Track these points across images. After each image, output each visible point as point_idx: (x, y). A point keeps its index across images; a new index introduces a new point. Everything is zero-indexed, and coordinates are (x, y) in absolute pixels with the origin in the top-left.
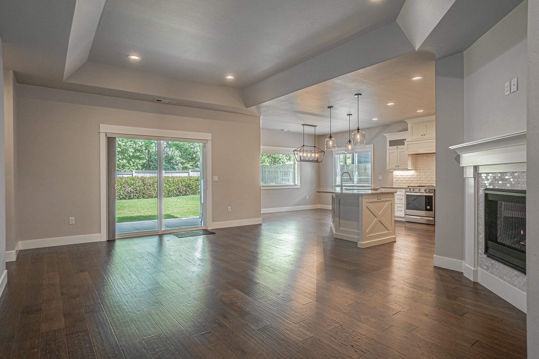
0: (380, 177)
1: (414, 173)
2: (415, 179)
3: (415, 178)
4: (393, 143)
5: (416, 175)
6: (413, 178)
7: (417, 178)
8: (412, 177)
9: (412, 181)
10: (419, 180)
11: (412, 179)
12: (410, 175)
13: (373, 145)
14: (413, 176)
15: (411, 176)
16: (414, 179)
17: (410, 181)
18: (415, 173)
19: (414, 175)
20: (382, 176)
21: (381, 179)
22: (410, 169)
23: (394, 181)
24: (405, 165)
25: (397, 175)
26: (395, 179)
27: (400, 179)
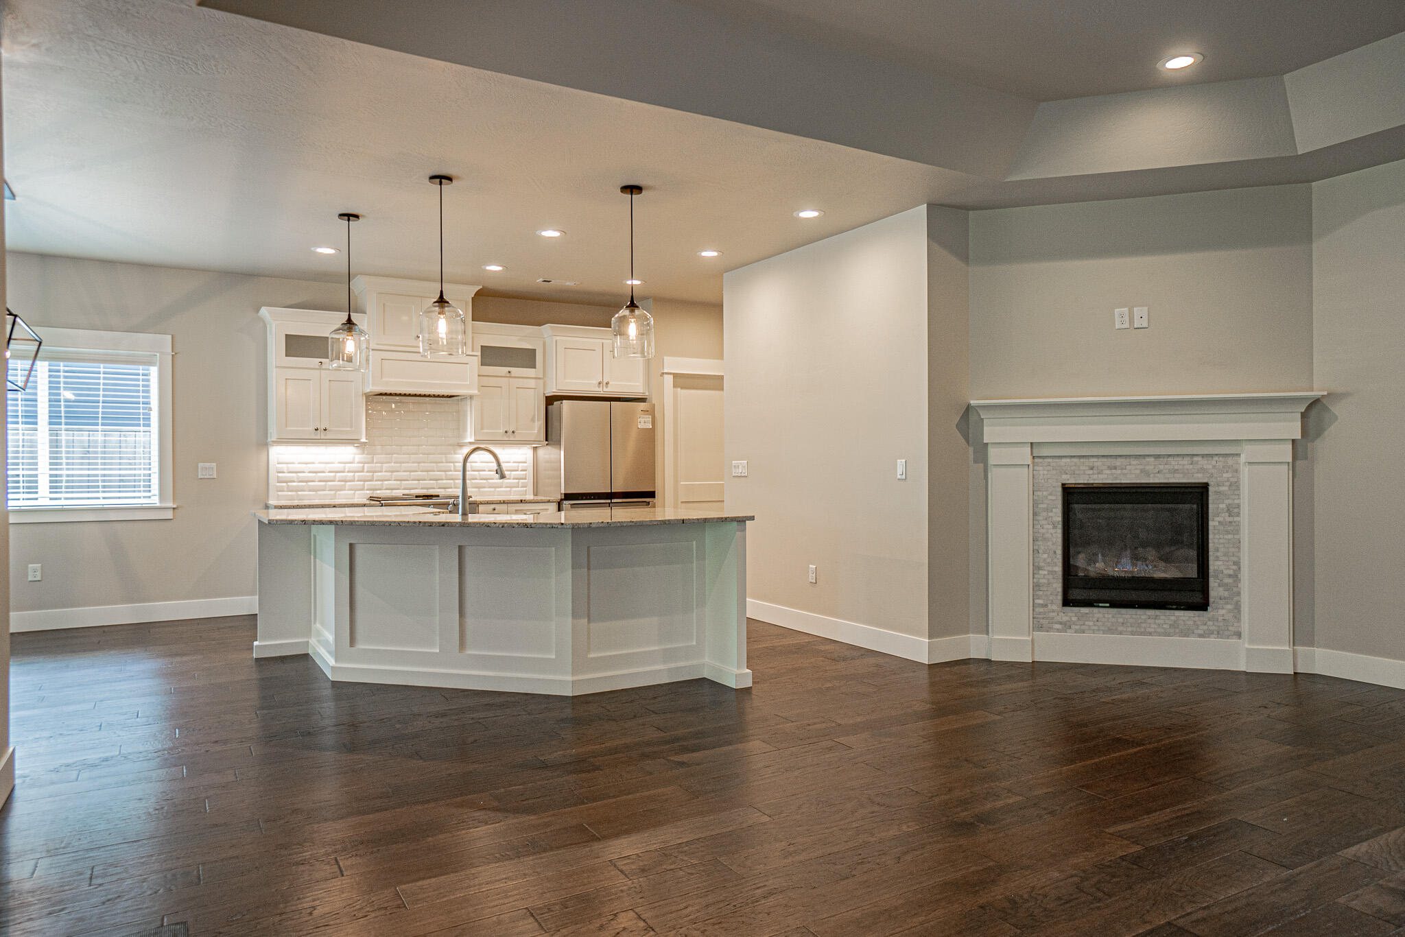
0: (208, 469)
1: (353, 455)
2: (357, 474)
3: (355, 472)
4: (297, 345)
5: (358, 463)
6: (348, 472)
7: (363, 472)
8: (344, 467)
9: (346, 481)
10: (369, 478)
11: (346, 476)
12: (340, 463)
13: (170, 337)
14: (348, 465)
15: (343, 465)
16: (353, 474)
17: (339, 481)
18: (357, 456)
19: (351, 461)
20: (215, 464)
21: (212, 477)
22: (364, 440)
23: (271, 481)
24: (351, 427)
25: (281, 461)
26: (278, 476)
27: (298, 476)
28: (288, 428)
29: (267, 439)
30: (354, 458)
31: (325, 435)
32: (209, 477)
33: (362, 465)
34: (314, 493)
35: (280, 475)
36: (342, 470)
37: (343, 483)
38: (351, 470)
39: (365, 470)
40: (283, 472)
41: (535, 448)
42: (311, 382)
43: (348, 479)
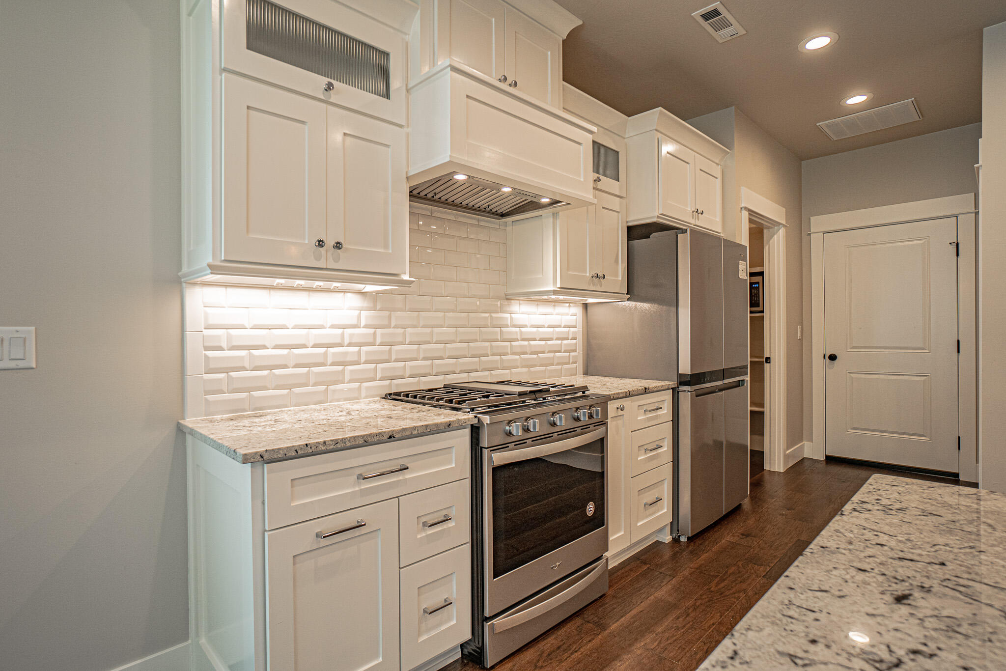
2: (365, 349)
3: (361, 345)
5: (366, 327)
6: (350, 345)
7: (373, 344)
8: (343, 335)
9: (344, 364)
10: (386, 357)
11: (346, 353)
12: (333, 327)
14: (348, 331)
15: (340, 331)
16: (356, 349)
17: (333, 364)
18: (364, 314)
19: (354, 322)
20: (34, 328)
21: (21, 364)
22: (406, 277)
23: (190, 369)
24: (386, 246)
25: (212, 321)
26: (206, 357)
27: (251, 355)
28: (251, 236)
29: (180, 268)
30: (359, 316)
31: (336, 260)
32: (13, 364)
33: (372, 331)
34: (286, 391)
35: (210, 354)
36: (338, 341)
37: (341, 368)
38: (354, 340)
39: (378, 341)
40: (220, 348)
41: (586, 306)
42: (306, 127)
43: (349, 359)
